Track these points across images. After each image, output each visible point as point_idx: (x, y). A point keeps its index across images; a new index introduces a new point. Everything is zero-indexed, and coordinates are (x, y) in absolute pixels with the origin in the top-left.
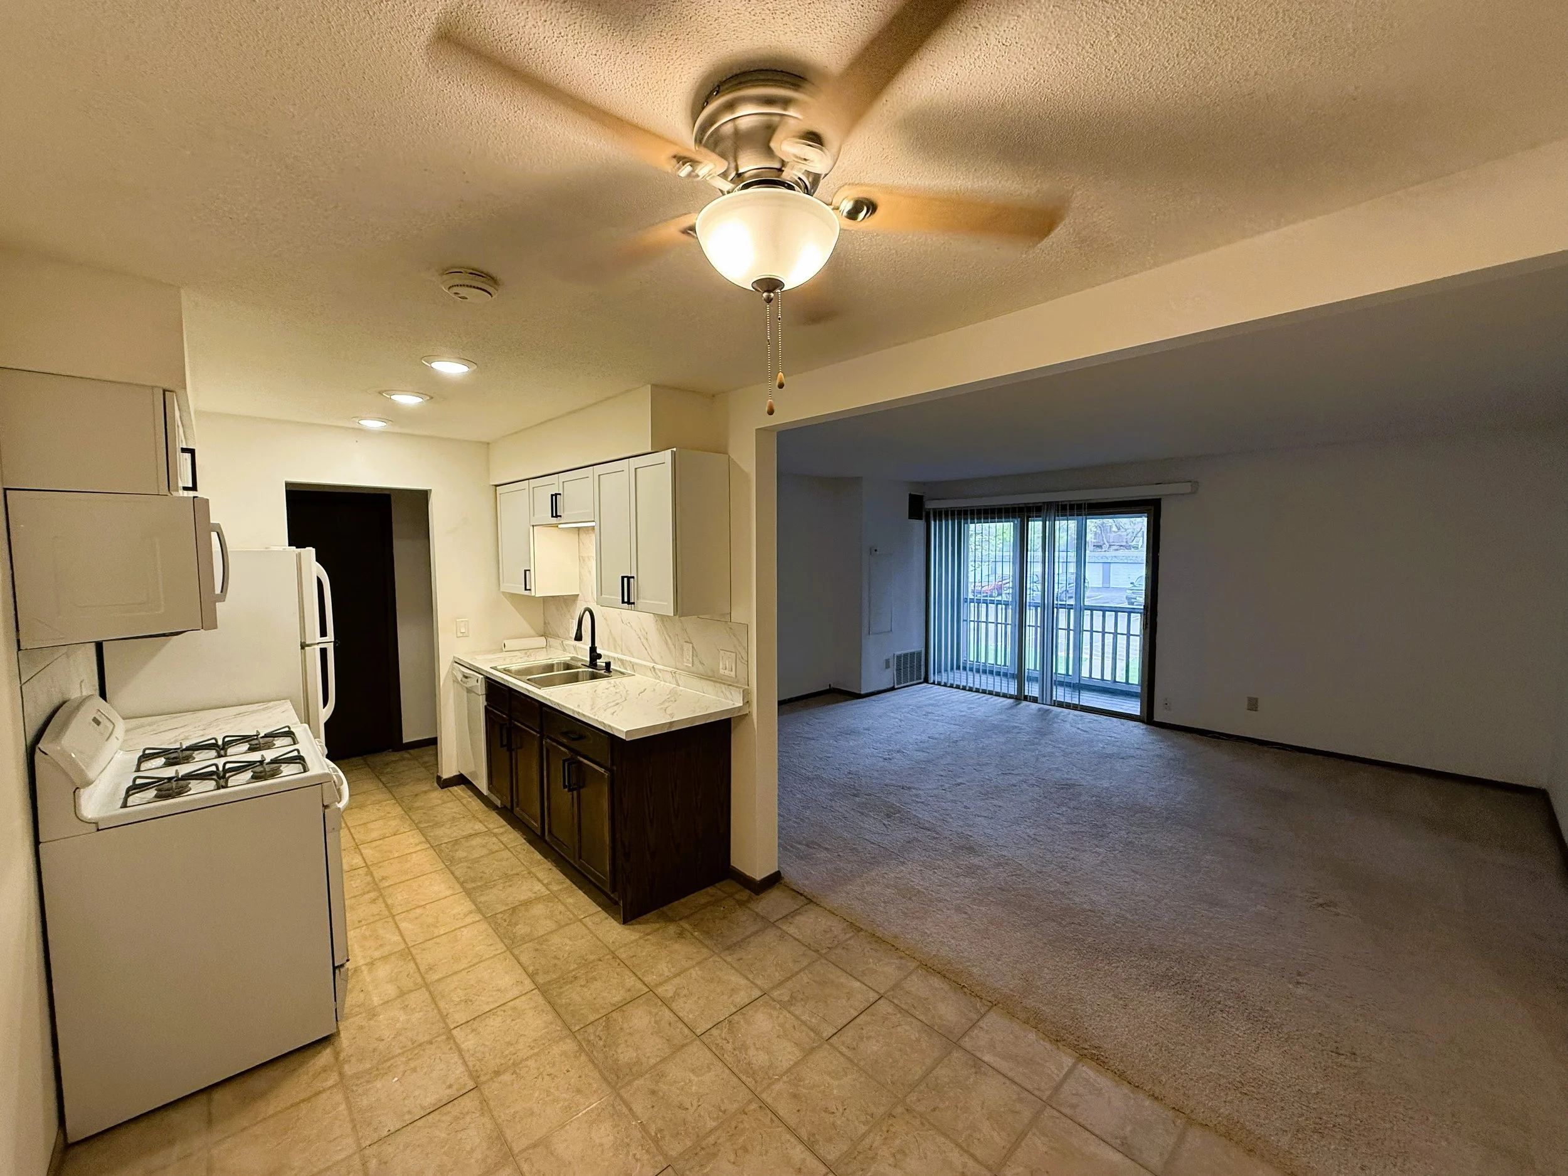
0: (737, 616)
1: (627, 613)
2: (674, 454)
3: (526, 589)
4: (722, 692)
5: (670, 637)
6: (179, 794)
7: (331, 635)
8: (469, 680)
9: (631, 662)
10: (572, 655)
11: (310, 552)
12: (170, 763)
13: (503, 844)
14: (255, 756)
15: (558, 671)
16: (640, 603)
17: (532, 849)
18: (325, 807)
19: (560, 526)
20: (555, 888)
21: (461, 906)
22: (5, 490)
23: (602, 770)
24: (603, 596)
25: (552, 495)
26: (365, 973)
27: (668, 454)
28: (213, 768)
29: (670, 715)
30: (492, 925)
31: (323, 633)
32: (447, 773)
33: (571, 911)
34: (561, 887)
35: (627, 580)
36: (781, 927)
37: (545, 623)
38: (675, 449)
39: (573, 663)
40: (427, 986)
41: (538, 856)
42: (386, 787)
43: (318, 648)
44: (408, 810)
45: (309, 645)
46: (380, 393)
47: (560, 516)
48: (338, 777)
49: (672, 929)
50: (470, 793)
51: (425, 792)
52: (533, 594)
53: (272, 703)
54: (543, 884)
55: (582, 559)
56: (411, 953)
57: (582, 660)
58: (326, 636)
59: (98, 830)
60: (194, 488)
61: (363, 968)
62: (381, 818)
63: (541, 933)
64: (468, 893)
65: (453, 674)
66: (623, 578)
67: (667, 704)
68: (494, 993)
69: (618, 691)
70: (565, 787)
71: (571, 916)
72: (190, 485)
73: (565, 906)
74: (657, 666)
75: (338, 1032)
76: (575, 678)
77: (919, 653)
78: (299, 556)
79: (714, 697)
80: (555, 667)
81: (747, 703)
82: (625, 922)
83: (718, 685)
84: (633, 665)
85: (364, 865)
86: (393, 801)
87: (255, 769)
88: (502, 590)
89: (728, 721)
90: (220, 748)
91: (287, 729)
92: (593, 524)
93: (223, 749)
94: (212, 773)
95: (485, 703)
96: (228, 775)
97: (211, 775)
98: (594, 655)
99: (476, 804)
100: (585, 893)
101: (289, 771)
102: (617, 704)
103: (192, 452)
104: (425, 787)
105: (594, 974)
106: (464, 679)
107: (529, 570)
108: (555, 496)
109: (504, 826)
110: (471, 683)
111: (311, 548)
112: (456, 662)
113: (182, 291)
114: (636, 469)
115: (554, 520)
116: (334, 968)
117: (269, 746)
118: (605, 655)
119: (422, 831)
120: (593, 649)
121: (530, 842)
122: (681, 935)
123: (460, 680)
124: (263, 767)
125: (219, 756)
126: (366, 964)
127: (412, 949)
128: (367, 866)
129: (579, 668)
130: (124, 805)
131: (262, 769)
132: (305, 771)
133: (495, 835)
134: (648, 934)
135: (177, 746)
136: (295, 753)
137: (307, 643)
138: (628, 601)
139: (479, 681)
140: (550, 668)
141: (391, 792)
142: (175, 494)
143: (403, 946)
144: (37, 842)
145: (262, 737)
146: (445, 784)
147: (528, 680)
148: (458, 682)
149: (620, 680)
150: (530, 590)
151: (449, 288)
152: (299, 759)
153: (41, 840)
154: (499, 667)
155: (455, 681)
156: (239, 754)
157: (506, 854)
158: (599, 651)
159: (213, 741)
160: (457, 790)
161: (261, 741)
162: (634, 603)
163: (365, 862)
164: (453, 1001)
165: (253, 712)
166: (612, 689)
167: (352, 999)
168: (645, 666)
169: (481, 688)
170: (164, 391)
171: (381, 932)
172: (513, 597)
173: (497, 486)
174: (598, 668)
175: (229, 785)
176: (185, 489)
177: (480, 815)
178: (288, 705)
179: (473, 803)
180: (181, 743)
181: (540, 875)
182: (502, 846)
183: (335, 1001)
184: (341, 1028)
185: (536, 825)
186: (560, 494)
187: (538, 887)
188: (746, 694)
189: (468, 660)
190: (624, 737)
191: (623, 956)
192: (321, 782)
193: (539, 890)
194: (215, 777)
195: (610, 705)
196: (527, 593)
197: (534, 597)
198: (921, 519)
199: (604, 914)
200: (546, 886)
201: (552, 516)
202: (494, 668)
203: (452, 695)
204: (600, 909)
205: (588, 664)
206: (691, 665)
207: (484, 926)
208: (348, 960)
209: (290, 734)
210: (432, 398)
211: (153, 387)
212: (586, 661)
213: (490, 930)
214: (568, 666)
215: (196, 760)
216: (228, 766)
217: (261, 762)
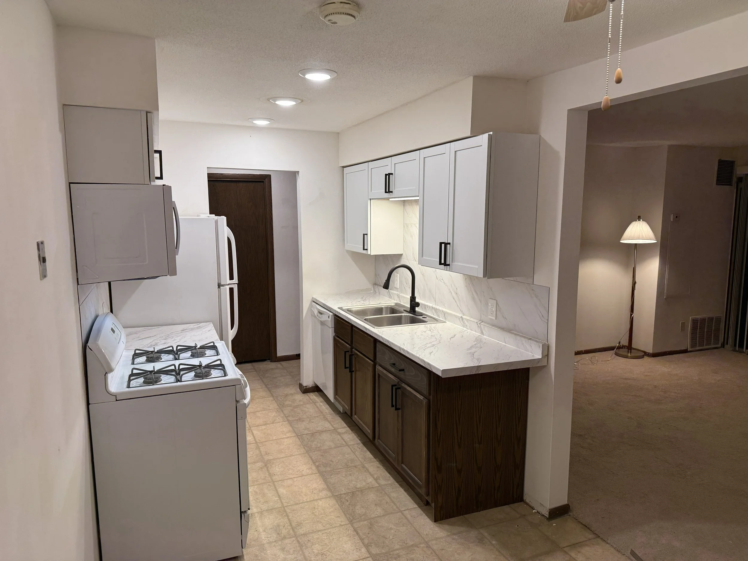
0: (539, 279)
1: (443, 273)
2: (490, 138)
3: (364, 249)
4: (523, 344)
5: (477, 293)
6: (156, 382)
7: (236, 280)
8: (323, 316)
9: (443, 311)
10: (396, 302)
11: (223, 219)
12: (150, 360)
13: (345, 442)
14: (195, 362)
15: (386, 314)
16: (455, 264)
17: (365, 449)
18: (237, 402)
19: (390, 200)
20: (383, 482)
21: (317, 483)
22: (70, 183)
23: (421, 397)
24: (424, 258)
25: (386, 175)
26: (257, 518)
27: (485, 137)
28: (173, 367)
29: (478, 359)
30: (339, 502)
31: (231, 278)
32: (307, 381)
33: (395, 504)
34: (386, 483)
35: (444, 246)
36: (570, 553)
37: (376, 275)
38: (491, 133)
39: (397, 308)
40: (296, 536)
41: (369, 455)
42: (267, 387)
43: (228, 288)
44: (281, 407)
45: (223, 286)
46: (268, 100)
47: (392, 192)
48: (244, 381)
49: (473, 534)
50: (322, 399)
51: (292, 394)
52: (369, 253)
53: (202, 324)
54: (374, 478)
55: (406, 226)
56: (285, 511)
57: (404, 306)
58: (233, 279)
59: (117, 400)
60: (161, 178)
61: (256, 514)
62: (264, 409)
63: (373, 516)
64: (322, 474)
65: (311, 310)
66: (441, 244)
67: (473, 350)
68: (341, 553)
69: (433, 334)
70: (393, 406)
71: (395, 507)
72: (159, 176)
73: (390, 498)
74: (464, 317)
75: (243, 556)
76: (398, 321)
77: (718, 320)
78: (216, 222)
79: (515, 348)
80: (384, 310)
81: (546, 355)
82: (436, 521)
83: (518, 337)
84: (445, 313)
85: (254, 442)
86: (272, 398)
87: (197, 371)
88: (347, 248)
89: (528, 370)
90: (176, 353)
91: (212, 344)
92: (418, 198)
93: (177, 354)
94: (172, 371)
95: (334, 334)
96: (182, 373)
97: (172, 372)
98: (414, 304)
99: (325, 408)
100: (405, 490)
101: (215, 373)
102: (434, 345)
103: (160, 152)
104: (293, 391)
105: (413, 556)
106: (319, 315)
107: (367, 234)
108: (388, 176)
109: (345, 427)
110: (324, 318)
111: (224, 217)
112: (314, 302)
113: (156, 41)
114: (456, 151)
115: (387, 195)
116: (241, 512)
117: (202, 355)
118: (422, 304)
119: (290, 423)
120: (413, 298)
121: (364, 444)
122: (481, 541)
123: (316, 314)
124: (201, 369)
125: (176, 359)
126: (258, 513)
127: (286, 508)
128: (256, 443)
129: (402, 313)
130: (129, 387)
131: (200, 371)
132: (225, 376)
133: (339, 434)
134: (454, 534)
135: (152, 350)
136: (218, 362)
137: (222, 284)
138: (444, 263)
139: (330, 317)
140: (379, 311)
141: (270, 391)
142: (153, 183)
143: (279, 505)
144: (88, 404)
145: (199, 348)
146: (306, 390)
147: (365, 320)
148: (315, 316)
149: (433, 325)
150: (367, 250)
151: (325, 17)
152: (221, 367)
153: (90, 403)
154: (344, 308)
155: (313, 315)
156: (186, 359)
157: (346, 449)
158: (417, 300)
159: (171, 348)
160: (313, 396)
161: (199, 351)
162: (449, 265)
163: (255, 440)
164: (314, 552)
165: (192, 329)
166: (428, 332)
167: (251, 534)
168: (455, 315)
169: (330, 322)
170: (147, 112)
171: (266, 491)
172: (355, 255)
173: (344, 167)
174: (416, 314)
175: (183, 379)
176: (157, 178)
177: (329, 417)
178: (211, 326)
179: (323, 406)
180: (154, 348)
181: (371, 469)
182: (344, 443)
183: (242, 534)
184: (244, 553)
185: (369, 431)
186: (392, 174)
187: (370, 480)
188: (546, 349)
189: (322, 300)
190: (440, 374)
191: (435, 547)
192: (235, 384)
193: (371, 482)
194: (174, 373)
195: (428, 346)
196: (365, 252)
197: (370, 255)
198: (731, 185)
199: (419, 511)
200: (376, 480)
201: (386, 192)
202: (341, 308)
203: (310, 326)
204: (417, 506)
205: (409, 310)
206: (494, 318)
207: (332, 502)
208: (249, 509)
209: (214, 347)
210: (302, 101)
211: (141, 111)
212: (408, 307)
213: (337, 506)
214: (393, 310)
215: (163, 360)
216: (181, 367)
217: (200, 366)
